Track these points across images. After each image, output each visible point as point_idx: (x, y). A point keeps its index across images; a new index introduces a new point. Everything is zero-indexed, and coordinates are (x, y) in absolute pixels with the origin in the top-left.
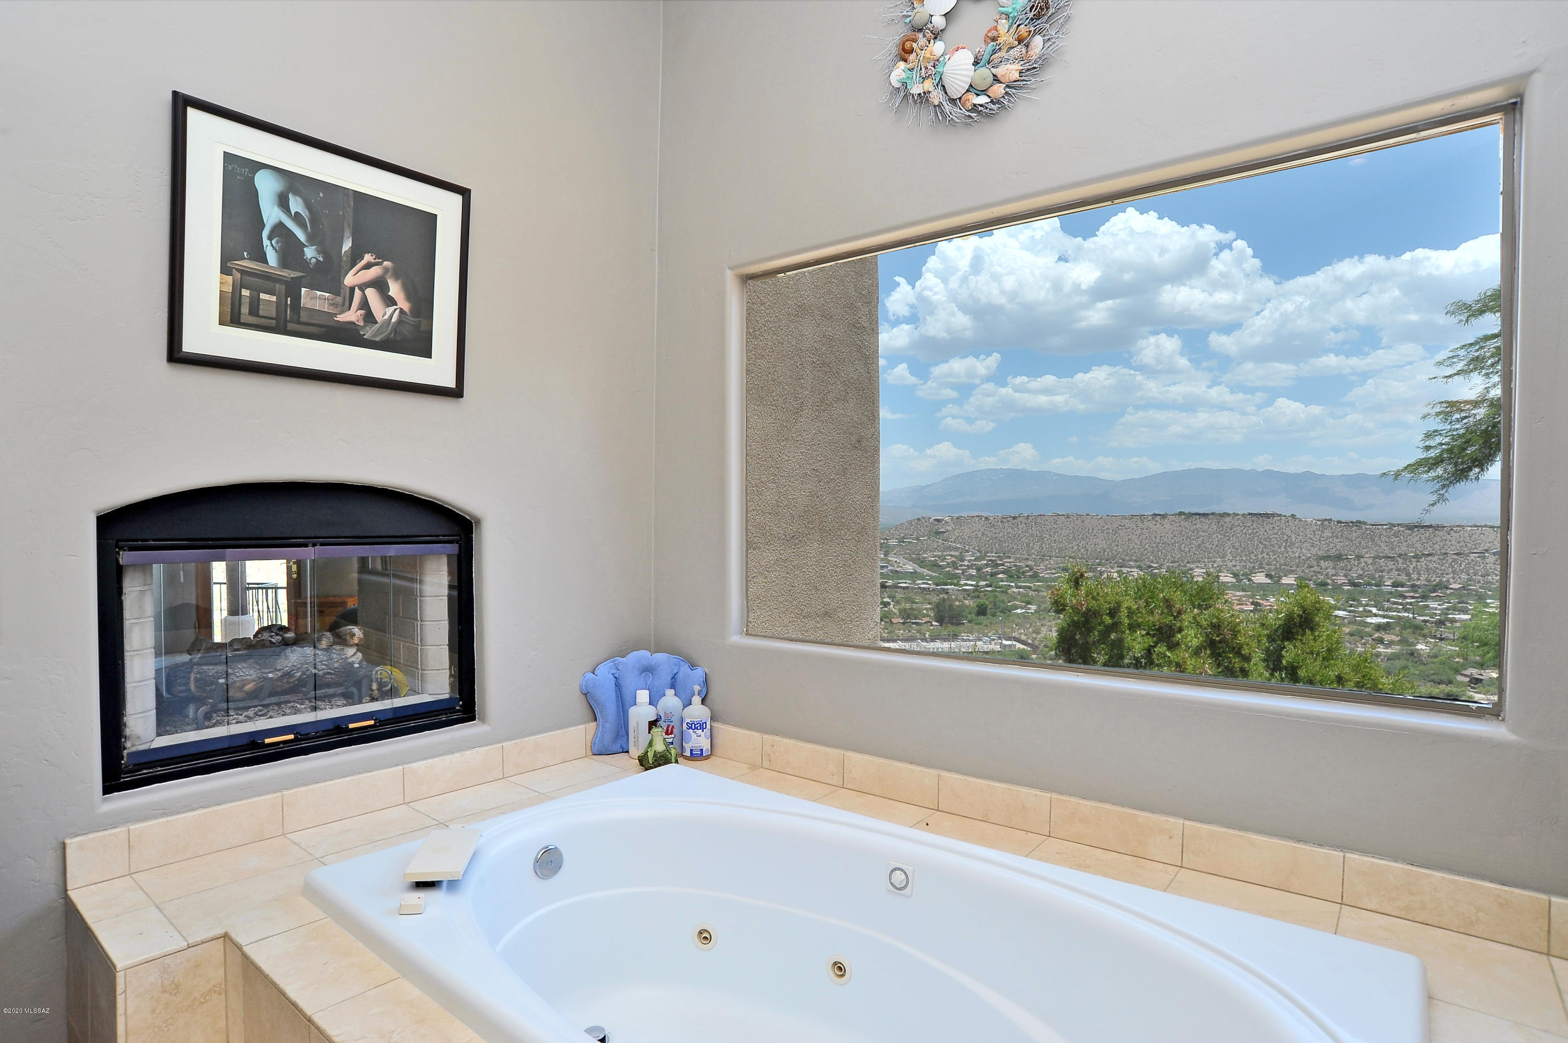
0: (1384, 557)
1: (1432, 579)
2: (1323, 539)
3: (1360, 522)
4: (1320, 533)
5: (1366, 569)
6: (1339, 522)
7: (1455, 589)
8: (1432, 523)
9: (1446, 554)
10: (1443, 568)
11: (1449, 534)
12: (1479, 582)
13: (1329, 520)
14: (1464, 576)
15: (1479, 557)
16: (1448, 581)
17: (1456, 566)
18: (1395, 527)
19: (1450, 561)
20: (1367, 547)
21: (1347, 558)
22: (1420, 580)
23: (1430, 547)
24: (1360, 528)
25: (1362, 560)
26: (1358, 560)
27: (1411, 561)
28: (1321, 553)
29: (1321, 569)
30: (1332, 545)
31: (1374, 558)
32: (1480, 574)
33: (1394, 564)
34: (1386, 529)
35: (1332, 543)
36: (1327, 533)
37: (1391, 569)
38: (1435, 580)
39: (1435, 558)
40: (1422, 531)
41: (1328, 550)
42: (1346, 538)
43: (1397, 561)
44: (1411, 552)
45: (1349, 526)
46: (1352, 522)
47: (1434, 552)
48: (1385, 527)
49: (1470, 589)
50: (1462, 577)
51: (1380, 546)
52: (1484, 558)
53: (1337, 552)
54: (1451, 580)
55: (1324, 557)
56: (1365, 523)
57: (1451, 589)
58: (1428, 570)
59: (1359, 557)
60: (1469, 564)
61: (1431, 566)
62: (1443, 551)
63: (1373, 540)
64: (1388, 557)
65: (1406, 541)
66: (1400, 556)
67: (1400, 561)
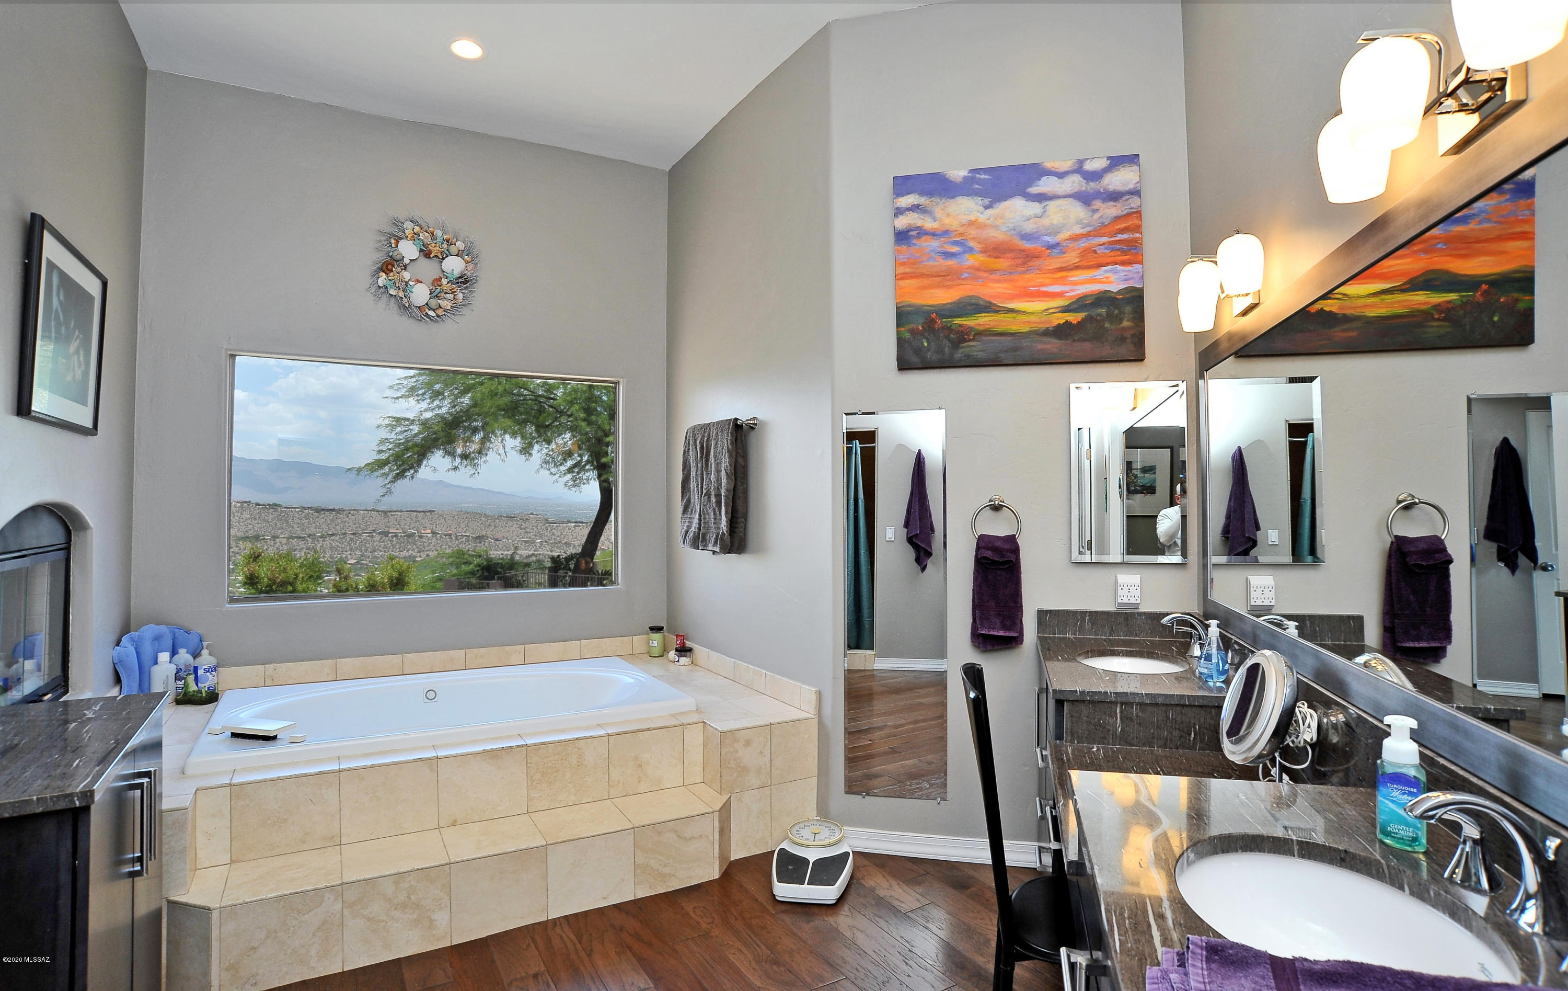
0: (296, 537)
1: (335, 556)
2: (242, 520)
3: (276, 505)
4: (239, 515)
5: (281, 548)
6: (258, 504)
7: (352, 564)
8: (335, 507)
9: (345, 534)
10: (343, 546)
11: (348, 517)
12: (369, 557)
13: (248, 502)
14: (358, 553)
15: (369, 536)
16: (346, 557)
17: (352, 545)
18: (305, 509)
19: (348, 540)
20: (282, 528)
21: (264, 539)
22: (325, 557)
23: (334, 528)
24: (276, 510)
25: (278, 540)
26: (274, 540)
27: (318, 541)
28: (240, 534)
29: (240, 549)
30: (250, 526)
31: (288, 538)
32: (369, 550)
33: (305, 544)
34: (298, 512)
35: (250, 524)
36: (246, 515)
37: (302, 549)
38: (337, 557)
39: (337, 538)
40: (327, 513)
41: (246, 531)
42: (264, 520)
43: (307, 541)
44: (319, 533)
45: (266, 508)
46: (269, 505)
47: (336, 532)
48: (297, 510)
49: (362, 564)
50: (357, 553)
51: (293, 528)
52: (372, 537)
53: (255, 533)
54: (349, 556)
55: (243, 538)
56: (280, 506)
57: (349, 564)
58: (331, 548)
59: (275, 537)
60: (362, 542)
61: (334, 545)
62: (343, 531)
63: (287, 522)
64: (300, 537)
65: (315, 523)
66: (309, 536)
67: (310, 540)
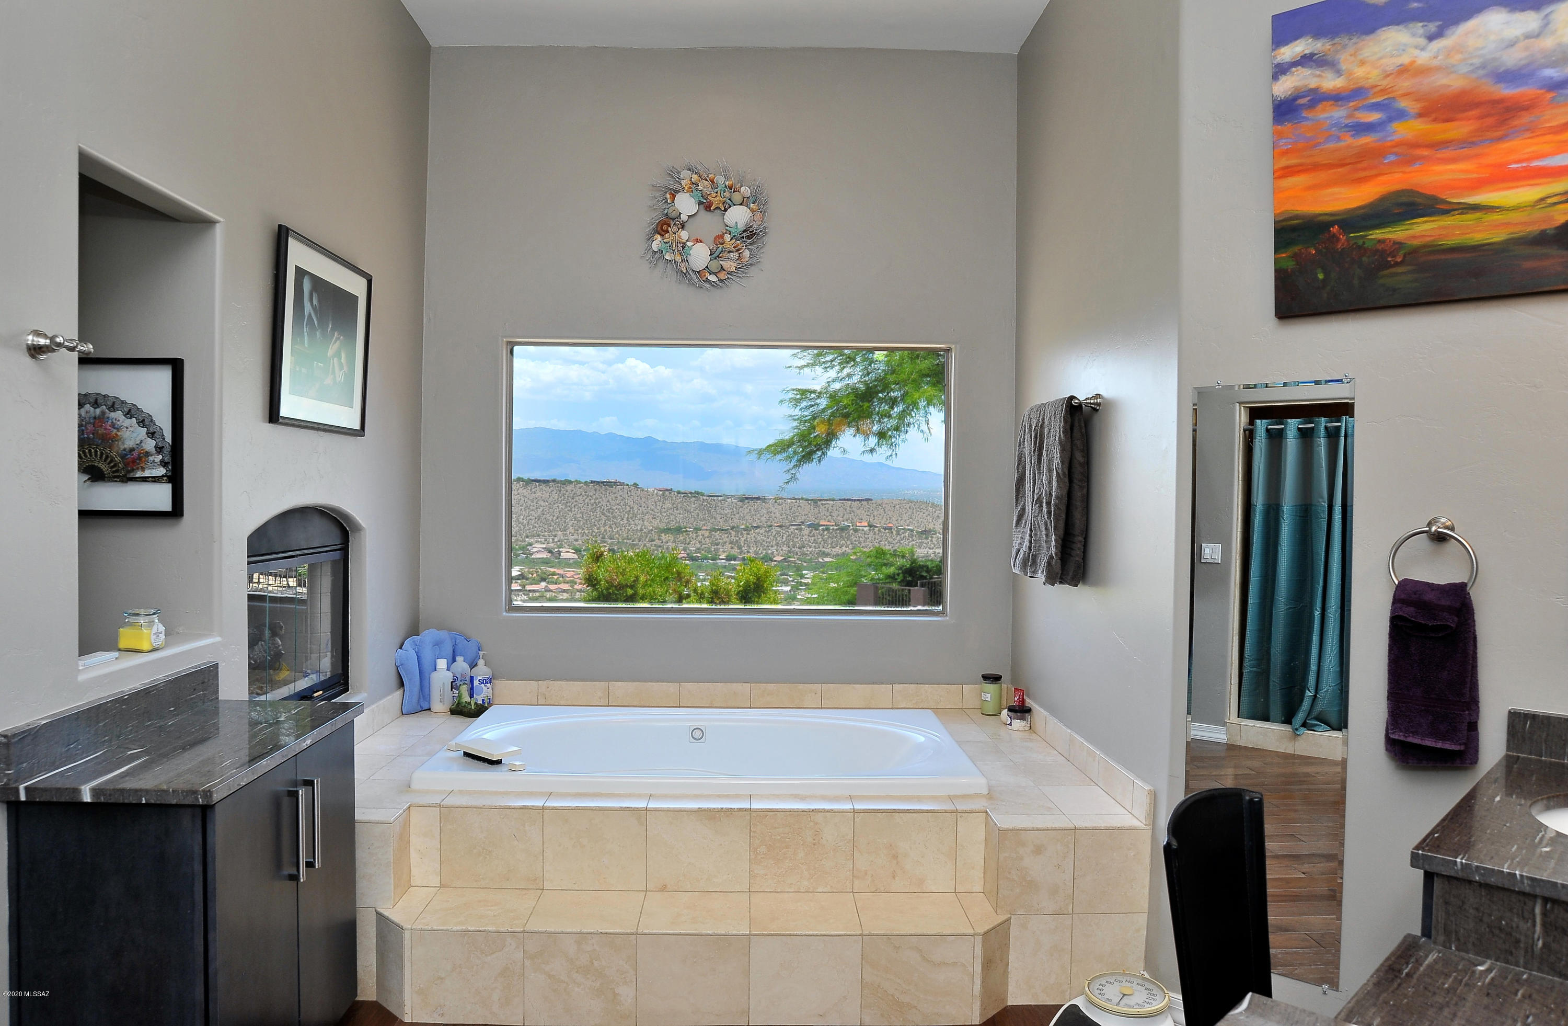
0: (719, 530)
1: (760, 552)
2: (664, 510)
3: (697, 493)
4: (661, 504)
5: (703, 542)
6: (679, 493)
7: (778, 562)
8: (760, 495)
9: (771, 526)
10: (769, 540)
11: (773, 507)
12: (797, 554)
13: (669, 490)
15: (797, 529)
16: (773, 553)
17: (778, 539)
18: (728, 498)
19: (774, 533)
20: (704, 519)
21: (686, 531)
22: (749, 552)
23: (759, 519)
24: (698, 499)
25: (700, 533)
26: (696, 533)
27: (742, 534)
28: (662, 526)
29: (662, 542)
30: (672, 517)
31: (711, 531)
32: (798, 545)
33: (728, 537)
34: (721, 500)
35: (672, 514)
36: (668, 505)
37: (725, 543)
38: (762, 553)
39: (762, 531)
40: (751, 502)
41: (668, 522)
42: (685, 510)
43: (730, 534)
44: (742, 524)
45: (688, 497)
46: (691, 493)
47: (761, 524)
48: (720, 498)
49: (790, 561)
50: (784, 549)
51: (715, 519)
52: (801, 530)
53: (677, 525)
54: (775, 553)
55: (665, 530)
56: (702, 494)
57: (775, 561)
58: (756, 542)
59: (697, 530)
61: (759, 538)
62: (769, 523)
63: (709, 512)
64: (723, 530)
65: (738, 513)
66: (733, 528)
67: (733, 533)
